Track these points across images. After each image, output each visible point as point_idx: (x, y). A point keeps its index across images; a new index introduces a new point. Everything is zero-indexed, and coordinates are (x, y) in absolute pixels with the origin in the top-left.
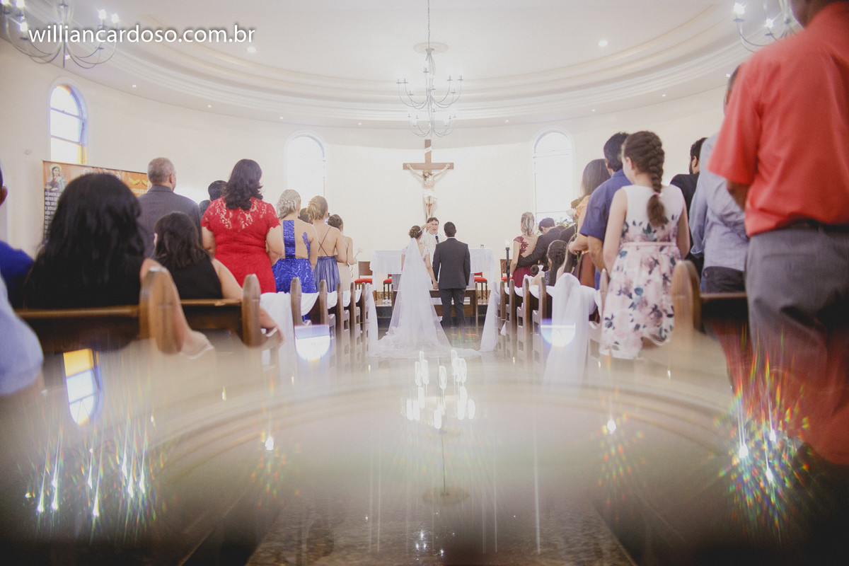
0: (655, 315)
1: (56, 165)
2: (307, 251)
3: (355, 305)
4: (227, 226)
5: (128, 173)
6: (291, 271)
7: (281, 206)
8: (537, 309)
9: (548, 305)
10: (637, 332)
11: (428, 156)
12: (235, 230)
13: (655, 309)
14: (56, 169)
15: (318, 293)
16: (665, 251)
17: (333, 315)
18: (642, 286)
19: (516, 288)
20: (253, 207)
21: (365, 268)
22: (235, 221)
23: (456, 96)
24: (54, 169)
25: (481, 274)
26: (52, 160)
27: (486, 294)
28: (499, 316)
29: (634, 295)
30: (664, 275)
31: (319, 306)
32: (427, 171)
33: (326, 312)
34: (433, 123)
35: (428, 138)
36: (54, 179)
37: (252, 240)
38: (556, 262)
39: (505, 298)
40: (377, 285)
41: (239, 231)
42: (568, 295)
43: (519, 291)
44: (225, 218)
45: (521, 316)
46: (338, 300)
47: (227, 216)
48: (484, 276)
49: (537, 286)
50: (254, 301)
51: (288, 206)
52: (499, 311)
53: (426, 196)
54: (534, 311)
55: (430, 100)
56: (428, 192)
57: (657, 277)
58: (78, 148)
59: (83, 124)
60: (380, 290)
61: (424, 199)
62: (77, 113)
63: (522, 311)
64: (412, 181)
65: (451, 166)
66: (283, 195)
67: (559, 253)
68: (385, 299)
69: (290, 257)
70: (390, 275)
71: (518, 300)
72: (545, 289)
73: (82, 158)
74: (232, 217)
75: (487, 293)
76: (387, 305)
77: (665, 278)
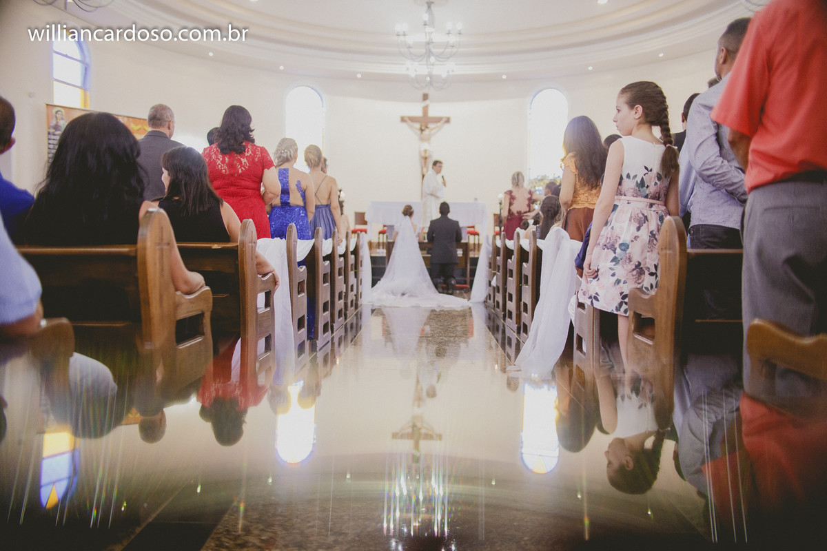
0: (637, 272)
1: (59, 109)
2: (301, 199)
3: (349, 253)
4: (224, 171)
5: (130, 119)
6: (286, 218)
7: (278, 155)
8: (527, 261)
9: (537, 259)
10: (618, 287)
11: (425, 109)
12: (232, 175)
13: (638, 266)
14: (59, 113)
15: (314, 240)
16: (654, 208)
17: (328, 262)
18: (628, 241)
19: (507, 241)
20: (248, 152)
21: (361, 218)
22: (231, 166)
23: (454, 50)
24: (57, 112)
25: (473, 227)
26: (55, 103)
27: (477, 247)
28: (490, 267)
29: (618, 250)
30: (651, 232)
31: (314, 252)
32: (424, 123)
33: (321, 259)
34: (431, 76)
35: (426, 91)
36: (57, 122)
37: (249, 184)
38: (547, 216)
39: (496, 251)
40: (373, 234)
41: (236, 175)
42: (558, 248)
43: (510, 244)
44: (221, 163)
45: (511, 268)
46: (333, 248)
47: (223, 162)
48: (477, 230)
49: (528, 240)
50: (250, 245)
51: (285, 155)
52: (490, 263)
53: (422, 149)
54: (524, 264)
55: (429, 53)
56: (425, 146)
57: (644, 235)
58: (80, 92)
59: (86, 69)
60: (375, 240)
61: (420, 152)
62: (79, 58)
63: (512, 263)
64: (409, 134)
65: (448, 121)
66: (280, 144)
67: (551, 207)
68: (379, 248)
69: (285, 204)
70: (385, 226)
71: (508, 253)
72: (535, 242)
73: (85, 102)
74: (229, 162)
75: (479, 245)
76: (381, 255)
77: (652, 235)
